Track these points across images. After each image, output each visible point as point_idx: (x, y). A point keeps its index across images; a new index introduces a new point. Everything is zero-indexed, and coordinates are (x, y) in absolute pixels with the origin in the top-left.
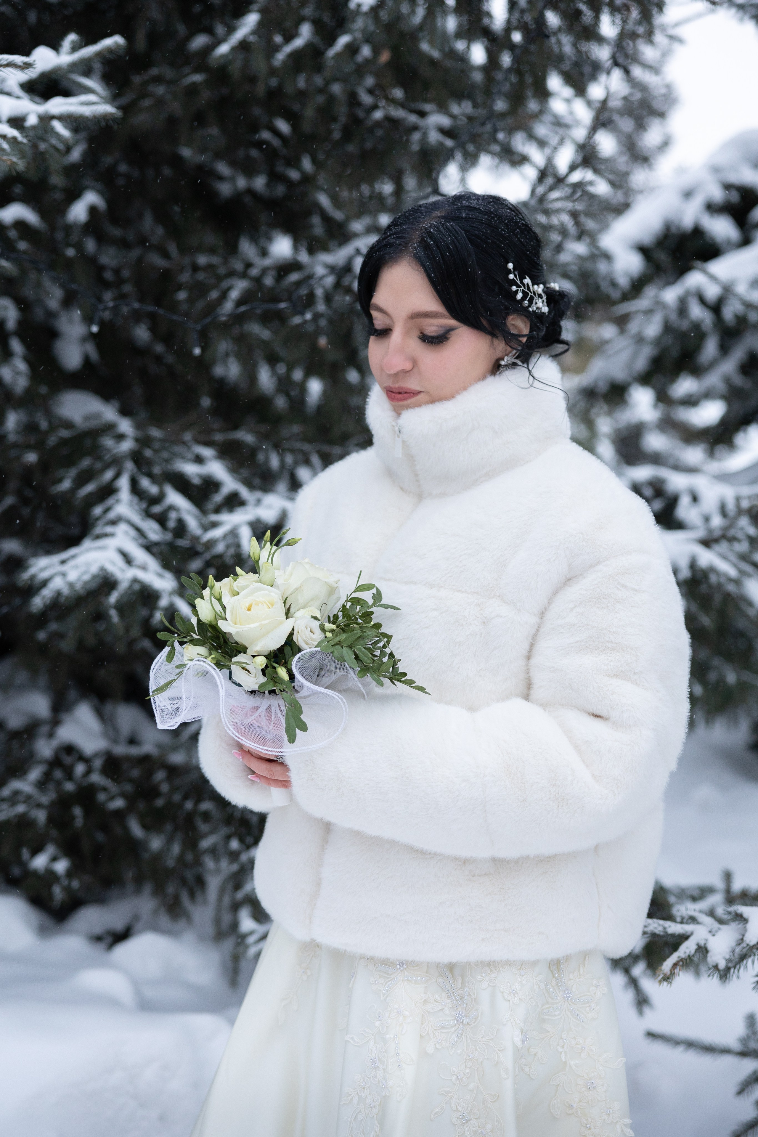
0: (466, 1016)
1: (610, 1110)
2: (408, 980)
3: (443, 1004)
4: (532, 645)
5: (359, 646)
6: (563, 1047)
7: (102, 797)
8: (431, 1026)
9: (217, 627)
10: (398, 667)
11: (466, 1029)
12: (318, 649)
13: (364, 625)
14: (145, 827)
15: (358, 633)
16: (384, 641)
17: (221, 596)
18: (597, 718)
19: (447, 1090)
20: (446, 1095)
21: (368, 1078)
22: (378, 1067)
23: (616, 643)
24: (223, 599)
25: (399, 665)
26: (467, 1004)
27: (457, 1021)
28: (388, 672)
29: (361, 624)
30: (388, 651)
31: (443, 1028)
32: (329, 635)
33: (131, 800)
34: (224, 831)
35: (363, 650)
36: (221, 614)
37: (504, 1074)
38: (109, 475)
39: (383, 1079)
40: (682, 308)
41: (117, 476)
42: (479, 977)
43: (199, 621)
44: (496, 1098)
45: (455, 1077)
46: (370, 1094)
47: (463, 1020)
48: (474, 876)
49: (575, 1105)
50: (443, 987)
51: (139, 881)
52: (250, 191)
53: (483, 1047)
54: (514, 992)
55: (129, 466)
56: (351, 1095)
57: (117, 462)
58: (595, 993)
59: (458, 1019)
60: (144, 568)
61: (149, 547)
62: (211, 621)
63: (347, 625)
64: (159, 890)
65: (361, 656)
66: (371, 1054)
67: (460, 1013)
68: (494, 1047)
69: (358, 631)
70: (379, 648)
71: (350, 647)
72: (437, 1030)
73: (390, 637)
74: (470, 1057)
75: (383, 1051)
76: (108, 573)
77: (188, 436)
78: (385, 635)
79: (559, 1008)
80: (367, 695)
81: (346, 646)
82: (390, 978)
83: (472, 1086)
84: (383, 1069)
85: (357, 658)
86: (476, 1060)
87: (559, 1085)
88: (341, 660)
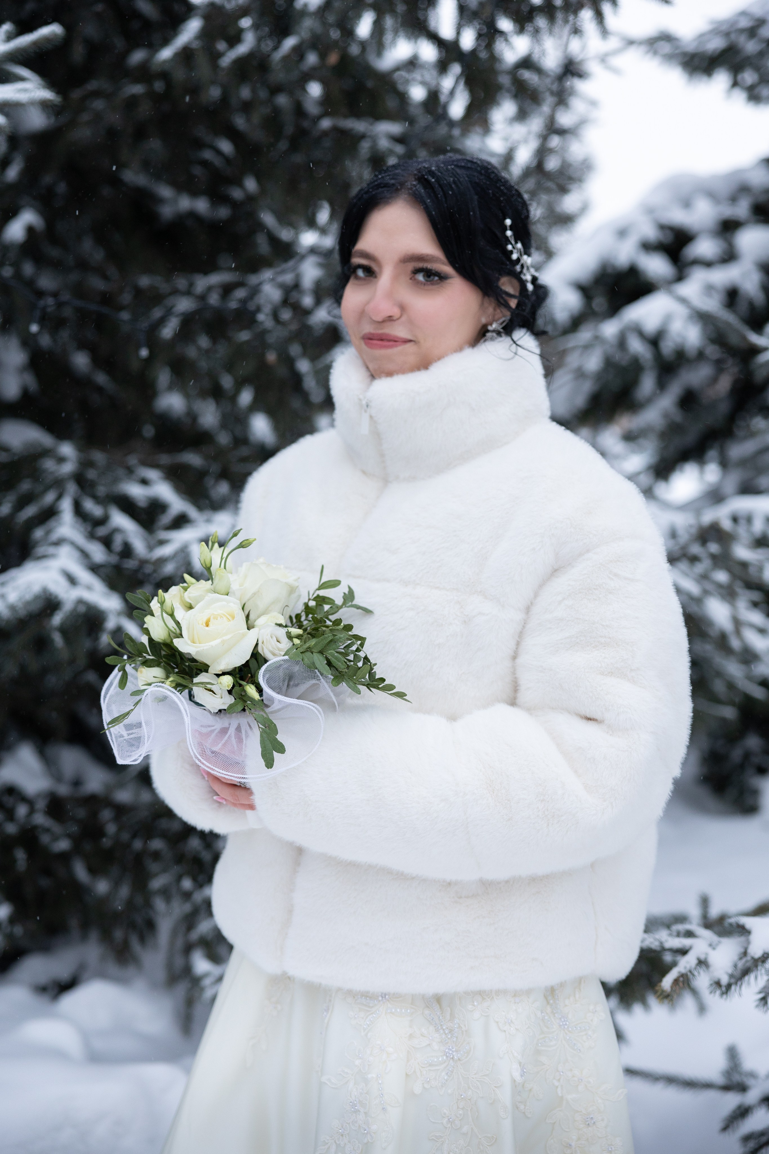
0: (456, 1051)
1: (612, 1147)
2: (391, 1013)
3: (431, 1038)
4: (518, 644)
5: (331, 651)
6: (559, 1080)
7: (45, 839)
8: (418, 1063)
9: (172, 645)
10: (375, 672)
11: (457, 1066)
12: (286, 657)
13: (334, 628)
14: (93, 871)
15: (329, 636)
16: (357, 644)
17: (173, 610)
18: (589, 721)
19: (437, 1135)
20: (436, 1140)
21: (347, 1123)
22: (359, 1111)
23: (610, 638)
24: (175, 614)
25: (375, 669)
26: (457, 1037)
27: (447, 1057)
28: (364, 678)
29: (330, 627)
30: (362, 654)
31: (431, 1065)
32: (297, 641)
33: (77, 841)
34: (176, 869)
35: (336, 654)
36: (175, 631)
37: (502, 1113)
38: (49, 498)
39: (364, 1123)
40: (622, 342)
41: (60, 497)
42: (470, 1007)
43: (151, 640)
44: (494, 1140)
45: (447, 1119)
46: (349, 1142)
47: (453, 1056)
48: (461, 897)
49: (573, 1144)
50: (430, 1020)
51: (85, 927)
52: (192, 215)
53: (477, 1085)
54: (510, 1021)
55: (72, 488)
56: (328, 1143)
57: (59, 484)
58: (592, 1020)
59: (448, 1055)
60: (89, 588)
61: (94, 569)
62: (165, 640)
63: (316, 629)
64: (106, 936)
65: (333, 660)
66: (351, 1097)
67: (450, 1048)
68: (490, 1083)
69: (329, 634)
70: (352, 652)
71: (321, 652)
72: (424, 1067)
73: (363, 639)
74: (462, 1097)
75: (365, 1092)
76: (51, 594)
77: (133, 460)
78: (357, 637)
79: (555, 1037)
80: (339, 705)
81: (317, 651)
82: (370, 1011)
83: (465, 1129)
84: (364, 1113)
85: (329, 664)
86: (469, 1099)
87: (555, 1123)
88: (312, 667)
